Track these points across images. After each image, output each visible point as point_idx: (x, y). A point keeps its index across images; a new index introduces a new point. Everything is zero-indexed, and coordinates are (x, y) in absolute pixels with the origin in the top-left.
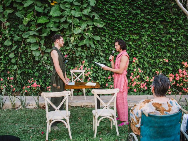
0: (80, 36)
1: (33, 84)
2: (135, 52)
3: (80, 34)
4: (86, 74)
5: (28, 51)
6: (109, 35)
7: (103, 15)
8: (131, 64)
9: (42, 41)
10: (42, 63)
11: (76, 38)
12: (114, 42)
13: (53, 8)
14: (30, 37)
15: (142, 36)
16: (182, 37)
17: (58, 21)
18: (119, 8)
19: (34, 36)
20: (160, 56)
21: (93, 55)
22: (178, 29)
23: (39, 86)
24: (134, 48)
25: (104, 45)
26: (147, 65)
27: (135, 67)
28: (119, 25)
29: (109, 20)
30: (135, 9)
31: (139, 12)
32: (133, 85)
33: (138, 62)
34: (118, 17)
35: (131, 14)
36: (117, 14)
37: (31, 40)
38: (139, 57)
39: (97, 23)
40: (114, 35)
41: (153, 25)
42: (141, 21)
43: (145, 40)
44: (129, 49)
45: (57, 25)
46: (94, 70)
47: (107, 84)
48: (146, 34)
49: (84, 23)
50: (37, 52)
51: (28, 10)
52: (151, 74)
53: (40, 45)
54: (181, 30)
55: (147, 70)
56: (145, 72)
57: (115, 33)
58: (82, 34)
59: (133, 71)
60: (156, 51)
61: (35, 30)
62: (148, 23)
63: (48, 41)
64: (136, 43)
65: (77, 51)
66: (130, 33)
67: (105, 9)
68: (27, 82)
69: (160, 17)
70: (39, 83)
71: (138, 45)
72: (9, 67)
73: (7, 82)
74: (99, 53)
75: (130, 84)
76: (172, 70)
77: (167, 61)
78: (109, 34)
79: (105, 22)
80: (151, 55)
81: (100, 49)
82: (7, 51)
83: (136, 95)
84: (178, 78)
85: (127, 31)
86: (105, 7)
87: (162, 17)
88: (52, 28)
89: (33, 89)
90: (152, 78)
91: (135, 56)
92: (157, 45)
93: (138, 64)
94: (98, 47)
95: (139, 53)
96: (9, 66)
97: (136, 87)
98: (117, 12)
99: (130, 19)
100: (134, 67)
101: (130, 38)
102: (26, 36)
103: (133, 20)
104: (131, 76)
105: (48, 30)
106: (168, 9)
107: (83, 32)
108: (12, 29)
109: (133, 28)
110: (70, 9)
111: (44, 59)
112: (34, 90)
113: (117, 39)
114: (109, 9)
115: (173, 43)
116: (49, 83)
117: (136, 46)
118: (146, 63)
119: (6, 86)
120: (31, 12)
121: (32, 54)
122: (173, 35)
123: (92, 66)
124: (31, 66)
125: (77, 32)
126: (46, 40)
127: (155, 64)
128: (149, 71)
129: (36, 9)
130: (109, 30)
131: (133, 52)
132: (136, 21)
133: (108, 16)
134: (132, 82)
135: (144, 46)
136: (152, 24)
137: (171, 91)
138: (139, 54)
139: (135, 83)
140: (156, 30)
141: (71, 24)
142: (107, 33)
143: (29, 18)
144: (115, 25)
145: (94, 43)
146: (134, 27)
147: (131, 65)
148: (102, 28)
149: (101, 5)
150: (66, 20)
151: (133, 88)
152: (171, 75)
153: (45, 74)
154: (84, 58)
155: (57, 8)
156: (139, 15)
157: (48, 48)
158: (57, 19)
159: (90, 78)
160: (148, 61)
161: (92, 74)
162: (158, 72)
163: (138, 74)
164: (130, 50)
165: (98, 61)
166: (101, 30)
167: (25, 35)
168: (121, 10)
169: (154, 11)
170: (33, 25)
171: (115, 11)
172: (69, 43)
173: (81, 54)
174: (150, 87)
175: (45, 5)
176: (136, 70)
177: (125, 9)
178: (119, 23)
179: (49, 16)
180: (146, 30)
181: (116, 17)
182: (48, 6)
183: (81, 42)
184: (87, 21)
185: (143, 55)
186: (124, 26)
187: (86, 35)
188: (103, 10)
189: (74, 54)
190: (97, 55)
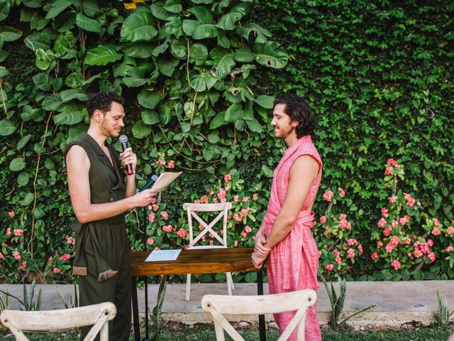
0: (214, 98)
2: (392, 140)
3: (213, 90)
4: (236, 215)
5: (61, 151)
6: (307, 90)
8: (380, 180)
11: (200, 106)
12: (322, 112)
13: (130, 19)
14: (65, 108)
15: (414, 90)
17: (145, 55)
18: (333, 4)
19: (75, 103)
21: (257, 156)
24: (388, 130)
26: (432, 182)
27: (395, 190)
28: (335, 57)
29: (305, 44)
31: (400, 14)
32: (389, 248)
33: (403, 173)
34: (332, 35)
35: (375, 23)
36: (329, 24)
37: (66, 118)
38: (404, 158)
39: (266, 56)
40: (322, 90)
41: (448, 52)
42: (406, 43)
43: (422, 100)
44: (370, 134)
45: (143, 67)
46: (262, 201)
48: (426, 81)
49: (225, 56)
51: (60, 27)
52: (447, 210)
55: (435, 197)
56: (426, 205)
57: (325, 85)
58: (221, 92)
59: (387, 201)
61: (79, 87)
62: (433, 47)
64: (393, 111)
65: (206, 144)
66: (372, 82)
67: (290, 13)
68: (63, 242)
71: (399, 119)
72: (11, 200)
73: (6, 243)
74: (276, 148)
75: (380, 244)
78: (305, 87)
79: (290, 52)
80: (446, 150)
82: (6, 151)
83: (401, 280)
85: (362, 76)
86: (291, 5)
90: (450, 222)
91: (391, 153)
93: (403, 178)
95: (404, 144)
96: (13, 195)
97: (398, 252)
98: (329, 18)
99: (372, 36)
100: (389, 191)
101: (372, 98)
102: (53, 107)
103: (381, 40)
104: (382, 219)
105: (117, 83)
107: (222, 84)
108: (19, 88)
109: (382, 64)
110: (179, 18)
113: (333, 102)
114: (303, 11)
117: (394, 123)
118: (428, 176)
119: (4, 255)
120: (64, 34)
123: (257, 189)
125: (202, 85)
128: (439, 199)
129: (78, 24)
130: (305, 75)
131: (384, 142)
132: (392, 43)
133: (300, 32)
134: (385, 239)
135: (421, 120)
136: (444, 48)
138: (405, 149)
139: (395, 240)
141: (183, 61)
142: (300, 86)
144: (324, 59)
145: (257, 117)
146: (385, 64)
147: (380, 183)
148: (284, 70)
150: (169, 49)
151: (389, 257)
154: (230, 164)
155: (140, 17)
156: (400, 23)
158: (143, 50)
159: (247, 227)
160: (437, 168)
161: (256, 214)
163: (403, 213)
164: (377, 135)
166: (278, 79)
167: (49, 104)
168: (341, 11)
169: (447, 8)
170: (75, 71)
171: (323, 17)
172: (182, 121)
173: (218, 152)
174: (447, 255)
175: (108, 11)
176: (396, 198)
177: (353, 9)
178: (336, 51)
179: (122, 43)
180: (424, 69)
181: (326, 33)
182: (119, 14)
183: (217, 116)
184: (235, 52)
185: (419, 148)
186: (353, 59)
187: (233, 93)
188: (285, 16)
189: (198, 154)
190: (272, 154)
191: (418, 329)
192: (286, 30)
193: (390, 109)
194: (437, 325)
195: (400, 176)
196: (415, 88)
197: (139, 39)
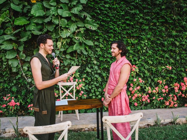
0: (69, 41)
1: (10, 101)
2: (134, 58)
3: (69, 37)
4: (78, 87)
5: (2, 61)
6: (103, 39)
7: (95, 16)
9: (21, 47)
10: (21, 75)
11: (64, 43)
12: (109, 47)
13: (35, 7)
14: (5, 43)
15: (142, 40)
16: (186, 40)
17: (40, 22)
18: (114, 6)
19: (10, 41)
20: (162, 63)
21: (84, 64)
22: (180, 31)
23: (18, 104)
24: (132, 54)
25: (97, 51)
26: (148, 74)
27: (135, 77)
28: (114, 27)
29: (103, 21)
30: (133, 8)
32: (134, 98)
33: (138, 70)
34: (113, 18)
35: (128, 15)
36: (112, 14)
37: (6, 47)
38: (139, 65)
39: (89, 25)
40: (109, 39)
41: (153, 26)
42: (139, 23)
43: (145, 44)
45: (39, 27)
46: (87, 81)
47: (103, 98)
48: (146, 37)
49: (73, 24)
50: (15, 62)
52: (153, 84)
53: (18, 52)
54: (184, 33)
55: (149, 79)
56: (146, 82)
57: (110, 37)
59: (132, 81)
60: (158, 57)
61: (11, 34)
62: (148, 25)
63: (28, 47)
64: (134, 47)
65: (65, 59)
67: (98, 9)
68: (2, 100)
69: (160, 17)
70: (18, 100)
71: (136, 50)
74: (92, 60)
75: (130, 97)
76: (176, 78)
77: (170, 68)
79: (98, 24)
80: (152, 62)
81: (93, 56)
83: (138, 110)
84: (184, 88)
85: (123, 34)
86: (98, 6)
87: (163, 17)
88: (33, 30)
89: (10, 108)
90: (154, 88)
91: (134, 63)
92: (159, 50)
93: (138, 72)
94: (90, 54)
95: (138, 60)
97: (136, 100)
98: (111, 12)
99: (127, 20)
100: (133, 77)
101: (127, 43)
103: (130, 21)
104: (131, 87)
105: (29, 33)
106: (169, 8)
107: (72, 35)
109: (131, 30)
110: (56, 8)
111: (24, 70)
112: (12, 109)
114: (103, 8)
115: (175, 48)
116: (31, 99)
117: (134, 52)
118: (146, 72)
120: (6, 11)
121: (8, 64)
122: (175, 38)
123: (84, 76)
124: (7, 79)
125: (65, 35)
126: (26, 46)
127: (157, 72)
129: (12, 7)
130: (102, 33)
131: (132, 59)
132: (134, 22)
133: (101, 16)
134: (132, 95)
135: (144, 51)
137: (177, 104)
138: (139, 62)
139: (136, 95)
140: (156, 32)
141: (57, 25)
142: (101, 37)
143: (3, 19)
144: (110, 27)
145: (85, 49)
148: (95, 31)
149: (93, 3)
151: (133, 102)
152: (177, 84)
153: (26, 89)
155: (39, 7)
156: (137, 15)
157: (29, 56)
158: (39, 20)
159: (82, 91)
160: (149, 69)
161: (84, 86)
162: (161, 82)
163: (138, 85)
164: (128, 56)
165: (91, 70)
166: (93, 34)
168: (116, 9)
169: (153, 11)
170: (9, 27)
171: (109, 11)
172: (56, 50)
173: (70, 62)
174: (153, 100)
175: (23, 3)
176: (136, 79)
177: (121, 9)
178: (114, 24)
179: (29, 16)
180: (145, 32)
181: (111, 17)
182: (28, 5)
183: (70, 48)
184: (77, 23)
185: (143, 62)
186: (120, 28)
187: (77, 39)
188: (95, 10)
189: (62, 63)
190: (90, 63)
191: (150, 127)
192: (96, 15)
193: (133, 47)
194: (156, 125)
195: (137, 71)
196: (142, 39)
197: (38, 15)
